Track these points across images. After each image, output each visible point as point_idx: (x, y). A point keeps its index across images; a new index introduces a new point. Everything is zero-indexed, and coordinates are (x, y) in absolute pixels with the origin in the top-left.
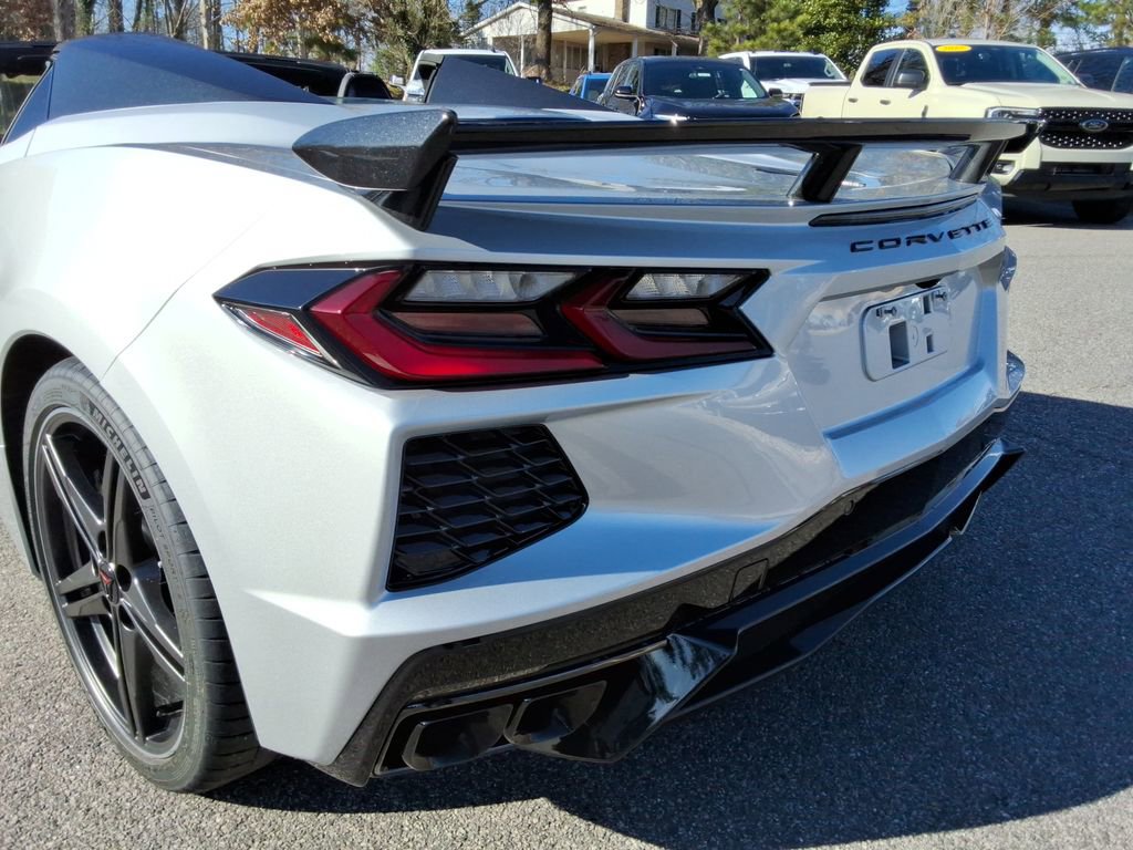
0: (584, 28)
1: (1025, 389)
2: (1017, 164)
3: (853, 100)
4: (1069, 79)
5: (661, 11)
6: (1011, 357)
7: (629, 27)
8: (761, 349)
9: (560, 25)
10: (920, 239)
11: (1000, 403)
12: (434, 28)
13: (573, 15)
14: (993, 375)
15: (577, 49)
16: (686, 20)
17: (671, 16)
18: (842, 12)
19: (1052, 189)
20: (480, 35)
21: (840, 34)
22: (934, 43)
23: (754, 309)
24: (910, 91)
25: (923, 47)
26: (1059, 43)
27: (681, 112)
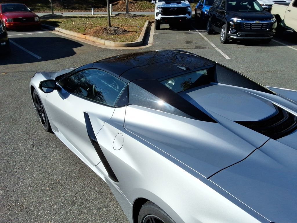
3: (289, 11)
27: (239, 17)
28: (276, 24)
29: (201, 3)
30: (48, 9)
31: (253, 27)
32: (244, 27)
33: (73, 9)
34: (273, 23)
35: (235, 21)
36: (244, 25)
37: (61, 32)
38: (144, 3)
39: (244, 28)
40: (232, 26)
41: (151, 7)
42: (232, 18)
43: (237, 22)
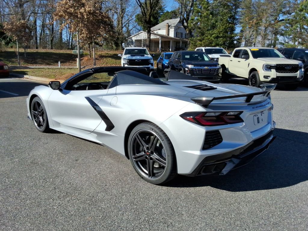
0: (158, 38)
1: (276, 127)
2: (271, 77)
3: (231, 61)
4: (282, 56)
5: (178, 33)
6: (273, 122)
7: (170, 37)
8: (242, 121)
9: (152, 37)
10: (261, 106)
11: (272, 129)
12: (121, 38)
13: (155, 34)
14: (271, 124)
15: (156, 42)
16: (184, 36)
17: (180, 34)
18: (224, 33)
19: (279, 82)
20: (131, 39)
21: (223, 38)
22: (250, 48)
23: (241, 116)
24: (245, 59)
25: (247, 49)
26: (279, 40)
27: (192, 64)
28: (221, 69)
29: (162, 58)
30: (10, 63)
31: (203, 72)
32: (196, 71)
33: (37, 64)
34: (218, 69)
35: (190, 67)
36: (196, 70)
37: (30, 79)
38: (110, 60)
39: (197, 73)
40: (187, 71)
41: (115, 63)
42: (187, 65)
43: (191, 68)
